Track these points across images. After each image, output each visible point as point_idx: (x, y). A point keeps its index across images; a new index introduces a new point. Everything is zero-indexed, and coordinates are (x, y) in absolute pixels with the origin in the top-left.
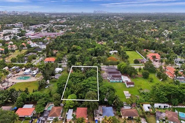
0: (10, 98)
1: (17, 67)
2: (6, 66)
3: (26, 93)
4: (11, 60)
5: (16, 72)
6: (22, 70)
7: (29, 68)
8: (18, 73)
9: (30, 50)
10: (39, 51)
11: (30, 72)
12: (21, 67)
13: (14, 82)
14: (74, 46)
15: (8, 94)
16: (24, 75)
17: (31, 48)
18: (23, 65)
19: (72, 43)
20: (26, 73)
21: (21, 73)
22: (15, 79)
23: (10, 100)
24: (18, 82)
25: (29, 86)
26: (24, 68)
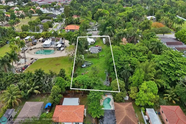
0: (38, 87)
1: (33, 37)
2: (17, 35)
3: (63, 78)
4: (22, 28)
5: (32, 43)
6: (40, 41)
7: (49, 38)
8: (35, 45)
9: (42, 16)
10: (54, 18)
11: (51, 44)
12: (37, 37)
13: (33, 59)
14: (99, 10)
15: (33, 80)
16: (44, 48)
17: (43, 13)
18: (40, 34)
19: (96, 7)
20: (46, 45)
21: (39, 45)
22: (33, 53)
23: (37, 89)
24: (39, 58)
25: (58, 64)
26: (41, 39)
